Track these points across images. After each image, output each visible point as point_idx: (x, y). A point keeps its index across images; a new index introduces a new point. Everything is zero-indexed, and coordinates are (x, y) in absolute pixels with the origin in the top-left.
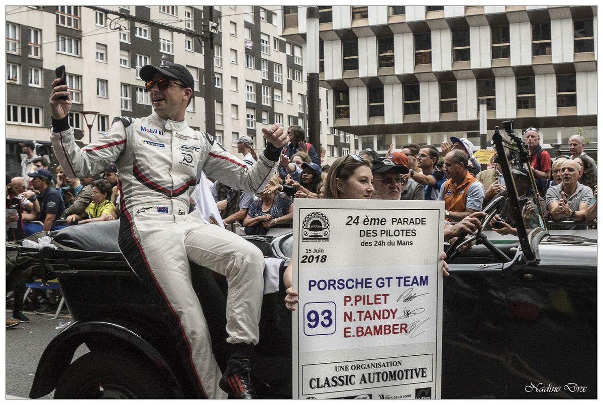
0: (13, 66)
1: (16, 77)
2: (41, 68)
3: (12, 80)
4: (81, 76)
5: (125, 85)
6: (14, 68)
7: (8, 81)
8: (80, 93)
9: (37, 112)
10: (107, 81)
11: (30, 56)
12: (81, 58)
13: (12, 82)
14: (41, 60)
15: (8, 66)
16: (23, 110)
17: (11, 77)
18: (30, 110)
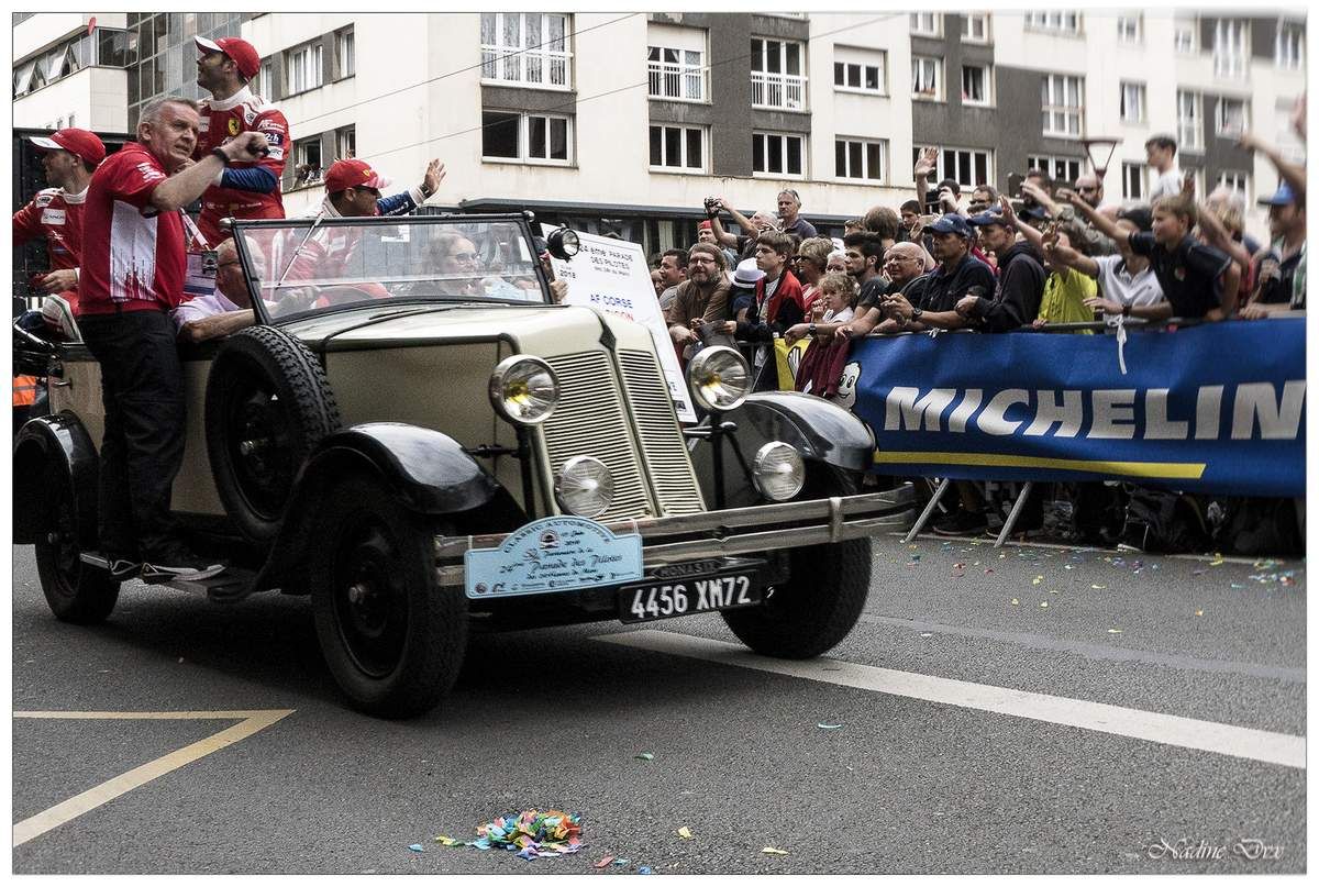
0: (926, 63)
1: (933, 85)
2: (991, 64)
3: (925, 91)
4: (1083, 79)
5: (1186, 95)
6: (929, 65)
7: (915, 96)
8: (1079, 116)
9: (981, 160)
10: (1144, 88)
11: (963, 39)
12: (1082, 35)
13: (924, 96)
14: (990, 47)
15: (915, 62)
16: (949, 157)
17: (921, 87)
18: (965, 159)
